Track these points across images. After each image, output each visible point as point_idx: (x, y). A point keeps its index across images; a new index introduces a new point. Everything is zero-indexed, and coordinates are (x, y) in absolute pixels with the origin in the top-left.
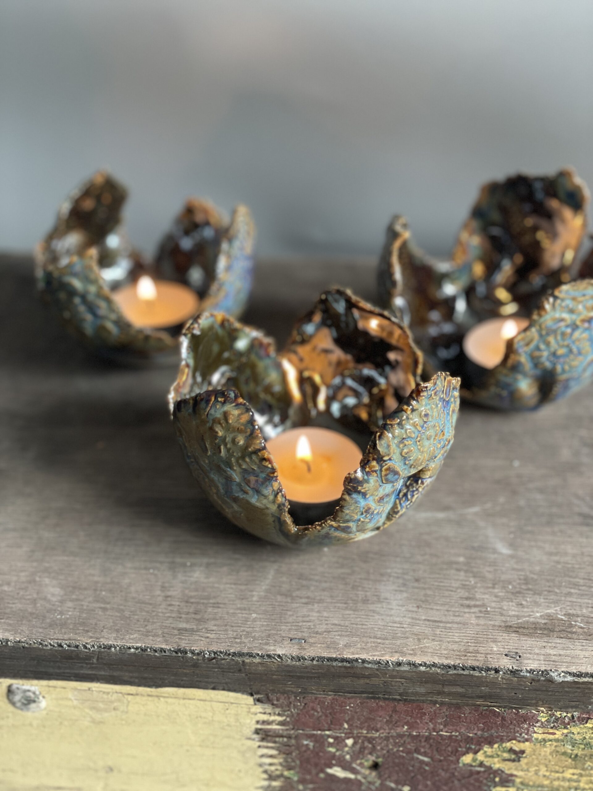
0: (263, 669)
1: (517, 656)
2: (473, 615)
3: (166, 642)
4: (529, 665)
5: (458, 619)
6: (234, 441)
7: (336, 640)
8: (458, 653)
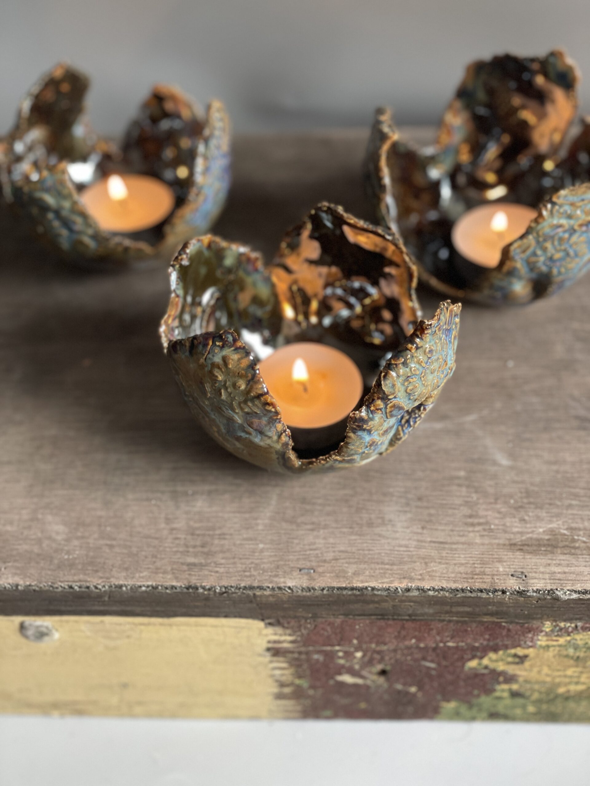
0: (274, 599)
1: (523, 576)
2: (478, 534)
3: (177, 578)
4: (535, 585)
5: (463, 539)
6: (234, 385)
7: (345, 568)
8: (465, 576)
